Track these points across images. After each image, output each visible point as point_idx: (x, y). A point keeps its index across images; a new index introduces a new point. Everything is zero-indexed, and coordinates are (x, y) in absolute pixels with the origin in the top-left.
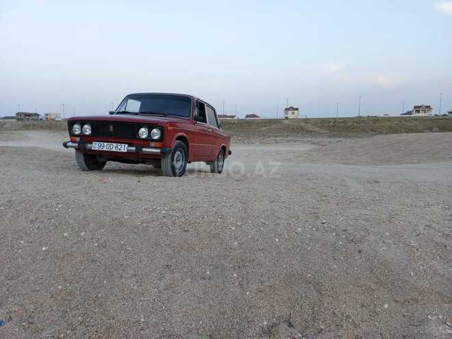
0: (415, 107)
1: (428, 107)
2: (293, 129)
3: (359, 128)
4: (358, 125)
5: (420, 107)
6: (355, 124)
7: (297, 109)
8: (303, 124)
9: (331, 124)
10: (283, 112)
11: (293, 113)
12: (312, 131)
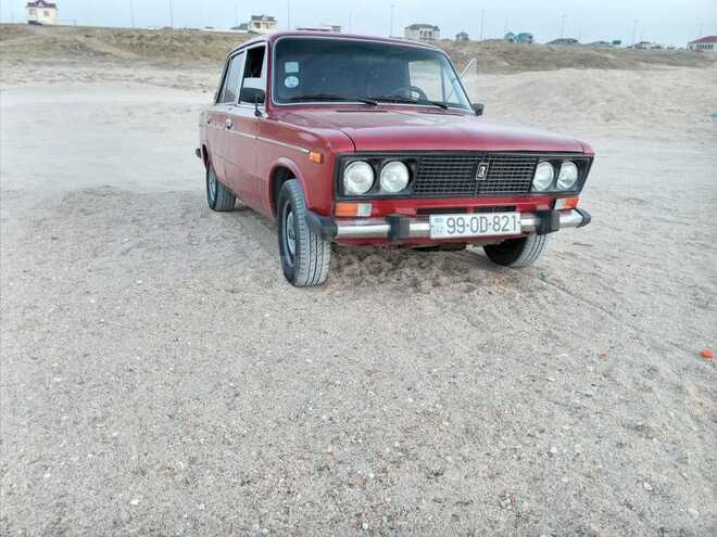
0: (254, 18)
1: (271, 19)
2: (64, 47)
3: (182, 49)
4: (180, 45)
5: (260, 18)
6: (176, 43)
7: (53, 6)
8: (81, 38)
9: (135, 42)
10: (27, 11)
11: (46, 14)
12: (104, 54)
